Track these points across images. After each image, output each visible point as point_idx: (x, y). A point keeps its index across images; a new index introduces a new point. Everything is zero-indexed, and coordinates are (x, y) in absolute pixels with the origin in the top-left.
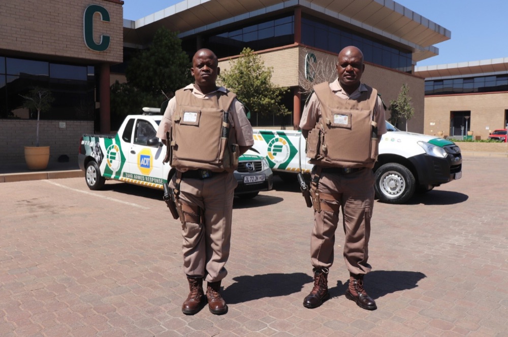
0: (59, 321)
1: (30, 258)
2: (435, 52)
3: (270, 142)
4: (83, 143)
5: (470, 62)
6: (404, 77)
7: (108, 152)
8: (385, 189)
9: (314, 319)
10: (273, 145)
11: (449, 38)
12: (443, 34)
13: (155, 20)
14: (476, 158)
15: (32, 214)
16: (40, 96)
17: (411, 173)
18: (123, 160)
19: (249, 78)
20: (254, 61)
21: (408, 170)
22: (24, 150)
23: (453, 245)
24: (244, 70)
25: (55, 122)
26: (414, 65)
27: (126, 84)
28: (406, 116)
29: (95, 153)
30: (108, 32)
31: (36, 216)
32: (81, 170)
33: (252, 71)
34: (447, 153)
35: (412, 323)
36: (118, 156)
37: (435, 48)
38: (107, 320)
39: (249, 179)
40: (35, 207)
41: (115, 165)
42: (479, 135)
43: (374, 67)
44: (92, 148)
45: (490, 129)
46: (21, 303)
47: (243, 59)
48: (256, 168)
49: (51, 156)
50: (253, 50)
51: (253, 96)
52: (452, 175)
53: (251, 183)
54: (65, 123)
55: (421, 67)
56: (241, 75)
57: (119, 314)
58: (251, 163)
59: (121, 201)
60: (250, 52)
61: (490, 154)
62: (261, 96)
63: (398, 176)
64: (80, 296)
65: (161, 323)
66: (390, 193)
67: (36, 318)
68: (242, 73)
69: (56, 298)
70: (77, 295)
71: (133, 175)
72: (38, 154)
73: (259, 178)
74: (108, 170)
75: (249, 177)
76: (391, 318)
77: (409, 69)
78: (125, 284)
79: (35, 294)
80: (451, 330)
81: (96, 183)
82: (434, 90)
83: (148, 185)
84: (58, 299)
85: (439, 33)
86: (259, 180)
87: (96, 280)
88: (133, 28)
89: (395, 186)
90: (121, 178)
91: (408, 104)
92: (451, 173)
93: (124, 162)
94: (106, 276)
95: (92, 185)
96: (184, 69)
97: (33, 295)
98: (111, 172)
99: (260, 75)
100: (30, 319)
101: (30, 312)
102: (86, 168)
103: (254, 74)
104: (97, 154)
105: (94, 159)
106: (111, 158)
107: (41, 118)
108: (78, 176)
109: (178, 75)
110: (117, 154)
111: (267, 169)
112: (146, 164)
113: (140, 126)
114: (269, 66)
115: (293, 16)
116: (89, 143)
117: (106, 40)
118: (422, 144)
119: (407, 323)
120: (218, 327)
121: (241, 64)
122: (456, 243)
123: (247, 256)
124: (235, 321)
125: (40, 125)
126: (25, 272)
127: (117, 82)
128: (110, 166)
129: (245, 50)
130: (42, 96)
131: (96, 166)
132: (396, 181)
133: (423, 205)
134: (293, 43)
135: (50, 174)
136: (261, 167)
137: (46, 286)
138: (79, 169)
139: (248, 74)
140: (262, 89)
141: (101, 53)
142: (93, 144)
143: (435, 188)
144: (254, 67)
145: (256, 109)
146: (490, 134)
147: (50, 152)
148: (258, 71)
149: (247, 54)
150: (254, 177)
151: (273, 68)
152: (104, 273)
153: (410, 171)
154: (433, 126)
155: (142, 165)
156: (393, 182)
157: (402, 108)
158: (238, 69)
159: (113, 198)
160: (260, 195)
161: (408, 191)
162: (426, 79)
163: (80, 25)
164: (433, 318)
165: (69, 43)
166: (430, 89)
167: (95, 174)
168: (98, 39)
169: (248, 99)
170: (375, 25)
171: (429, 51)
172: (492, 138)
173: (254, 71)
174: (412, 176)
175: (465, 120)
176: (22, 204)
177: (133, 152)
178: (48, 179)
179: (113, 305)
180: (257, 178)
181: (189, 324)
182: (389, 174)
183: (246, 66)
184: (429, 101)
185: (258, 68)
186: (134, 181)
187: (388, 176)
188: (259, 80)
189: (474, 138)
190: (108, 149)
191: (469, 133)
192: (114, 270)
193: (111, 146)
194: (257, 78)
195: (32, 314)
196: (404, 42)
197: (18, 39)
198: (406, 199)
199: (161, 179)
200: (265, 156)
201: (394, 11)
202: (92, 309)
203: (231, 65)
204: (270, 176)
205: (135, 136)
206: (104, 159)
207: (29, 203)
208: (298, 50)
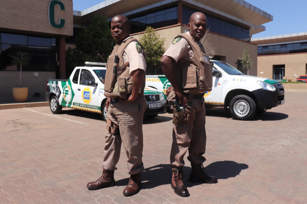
0: (27, 198)
1: (11, 156)
2: (263, 29)
3: (165, 83)
4: (48, 84)
5: (284, 35)
6: (245, 44)
7: (64, 90)
8: (237, 111)
9: (198, 196)
10: (167, 85)
11: (272, 20)
12: (268, 18)
13: (93, 11)
14: (290, 93)
15: (15, 129)
16: (22, 56)
17: (253, 101)
18: (73, 95)
19: (151, 45)
20: (154, 35)
21: (251, 99)
22: (12, 90)
23: (283, 146)
24: (147, 40)
25: (31, 73)
26: (251, 37)
27: (75, 49)
28: (247, 67)
29: (56, 91)
30: (64, 17)
31: (18, 130)
32: (47, 102)
33: (152, 41)
34: (276, 88)
35: (264, 197)
36: (70, 92)
37: (263, 26)
38: (59, 198)
39: (152, 106)
40: (18, 124)
41: (68, 98)
42: (290, 79)
43: (226, 38)
44: (54, 88)
45: (297, 76)
46: (2, 187)
47: (147, 33)
48: (156, 99)
49: (29, 94)
50: (153, 28)
51: (153, 56)
52: (279, 102)
53: (153, 108)
54: (37, 73)
55: (255, 38)
56: (145, 43)
57: (68, 193)
58: (153, 95)
59: (72, 120)
60: (151, 29)
61: (298, 91)
62: (158, 56)
63: (245, 103)
64: (42, 181)
65: (96, 199)
66: (240, 114)
67: (11, 197)
68: (146, 42)
69: (26, 183)
70: (40, 180)
71: (79, 104)
72: (21, 92)
73: (158, 105)
74: (64, 101)
75: (152, 104)
76: (249, 194)
77: (248, 39)
78: (72, 173)
79: (12, 180)
80: (291, 202)
81: (56, 109)
82: (262, 52)
83: (89, 110)
84: (27, 184)
85: (266, 17)
86: (158, 106)
87: (54, 170)
88: (80, 16)
89: (243, 109)
90: (72, 106)
91: (249, 59)
92: (279, 101)
93: (74, 96)
94: (60, 168)
95: (54, 111)
96: (110, 40)
97: (11, 181)
98: (66, 103)
99: (157, 43)
100: (7, 197)
101: (7, 193)
102: (50, 100)
103: (154, 43)
104: (57, 91)
105: (55, 95)
106: (66, 93)
107: (22, 70)
108: (46, 106)
109: (107, 43)
110: (69, 91)
111: (163, 100)
112: (87, 97)
113: (84, 73)
114: (163, 38)
115: (177, 7)
116: (52, 85)
117: (63, 22)
118: (260, 82)
119: (261, 197)
120: (134, 202)
121: (145, 36)
122: (285, 144)
123: (152, 154)
124: (145, 197)
125: (22, 74)
126: (7, 166)
127: (70, 48)
128: (65, 98)
129: (148, 28)
130: (23, 56)
131: (57, 99)
132: (244, 106)
133: (261, 121)
134: (178, 24)
135: (29, 104)
136: (159, 98)
137: (20, 175)
138: (46, 101)
139: (150, 43)
140: (158, 52)
141: (60, 30)
142: (54, 85)
143: (268, 111)
144: (154, 38)
145: (155, 64)
146: (297, 78)
147: (28, 91)
148: (156, 41)
149: (149, 31)
150: (155, 104)
151: (165, 39)
152: (59, 166)
153: (252, 100)
154: (262, 74)
155: (85, 98)
156: (242, 106)
157: (245, 62)
158: (144, 40)
159: (67, 118)
160: (158, 116)
161: (251, 112)
162: (258, 46)
163: (47, 12)
164: (278, 194)
165: (40, 24)
166: (261, 52)
167: (56, 103)
168: (57, 21)
169: (150, 58)
170: (227, 12)
171: (260, 28)
172: (299, 81)
173: (154, 41)
174: (254, 103)
175: (282, 70)
176: (9, 123)
177: (79, 90)
178: (27, 107)
179: (63, 187)
180: (157, 105)
181: (114, 200)
182: (240, 102)
183: (149, 38)
184: (260, 59)
185: (156, 39)
186: (80, 108)
187: (239, 103)
188: (157, 46)
189: (287, 81)
190: (64, 88)
191: (284, 78)
192: (66, 164)
193: (66, 86)
194: (155, 45)
195: (9, 194)
196: (245, 22)
197: (8, 21)
198: (251, 117)
199: (96, 106)
200: (162, 92)
201: (239, 3)
202: (49, 190)
203: (139, 37)
204: (165, 103)
205: (81, 80)
206: (61, 94)
207: (14, 122)
208: (180, 28)
